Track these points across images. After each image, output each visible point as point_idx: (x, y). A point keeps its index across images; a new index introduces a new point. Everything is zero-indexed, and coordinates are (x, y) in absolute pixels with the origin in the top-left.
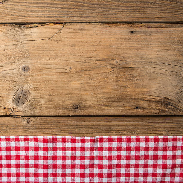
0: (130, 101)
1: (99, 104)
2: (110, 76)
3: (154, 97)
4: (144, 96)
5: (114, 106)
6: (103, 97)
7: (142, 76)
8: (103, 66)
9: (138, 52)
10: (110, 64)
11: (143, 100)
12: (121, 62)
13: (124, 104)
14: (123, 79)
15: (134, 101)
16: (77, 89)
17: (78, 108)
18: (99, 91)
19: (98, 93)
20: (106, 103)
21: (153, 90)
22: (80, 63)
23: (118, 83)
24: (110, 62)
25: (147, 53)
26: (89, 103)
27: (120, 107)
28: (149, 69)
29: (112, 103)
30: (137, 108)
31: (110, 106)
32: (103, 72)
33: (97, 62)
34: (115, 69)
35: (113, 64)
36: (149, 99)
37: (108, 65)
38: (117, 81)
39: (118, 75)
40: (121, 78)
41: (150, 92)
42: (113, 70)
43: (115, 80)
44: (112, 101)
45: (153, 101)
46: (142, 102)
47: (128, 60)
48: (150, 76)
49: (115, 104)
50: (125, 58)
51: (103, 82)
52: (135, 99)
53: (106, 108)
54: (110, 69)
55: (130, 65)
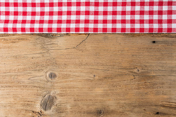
0: (151, 107)
1: (121, 110)
2: (132, 83)
3: (174, 104)
4: (164, 103)
5: (136, 111)
6: (125, 103)
7: (163, 84)
8: (125, 74)
9: (159, 61)
10: (132, 72)
11: (164, 106)
12: (143, 70)
13: (145, 110)
14: (144, 87)
15: (154, 107)
16: (101, 95)
17: (101, 113)
18: (121, 98)
19: (121, 99)
20: (128, 109)
21: (173, 97)
22: (103, 71)
23: (139, 90)
24: (132, 70)
25: (168, 62)
26: (112, 108)
27: (141, 112)
28: (169, 78)
29: (133, 109)
30: (158, 113)
31: (131, 111)
32: (125, 79)
33: (120, 71)
34: (137, 77)
35: (134, 73)
36: (169, 106)
37: (130, 73)
38: (139, 89)
39: (139, 83)
40: (142, 85)
41: (171, 98)
42: (135, 78)
43: (136, 87)
44: (134, 106)
45: (173, 107)
46: (162, 108)
47: (149, 69)
48: (170, 84)
49: (136, 110)
50: (146, 66)
51: (125, 89)
52: (156, 106)
53: (128, 113)
54: (132, 77)
55: (152, 73)
